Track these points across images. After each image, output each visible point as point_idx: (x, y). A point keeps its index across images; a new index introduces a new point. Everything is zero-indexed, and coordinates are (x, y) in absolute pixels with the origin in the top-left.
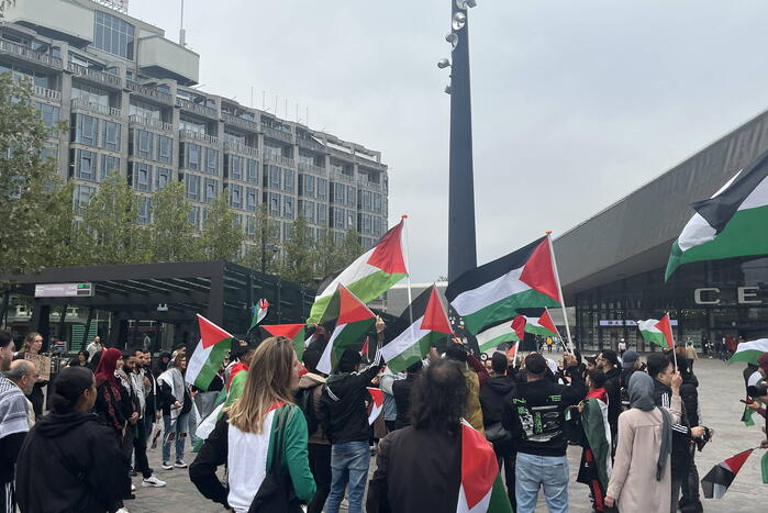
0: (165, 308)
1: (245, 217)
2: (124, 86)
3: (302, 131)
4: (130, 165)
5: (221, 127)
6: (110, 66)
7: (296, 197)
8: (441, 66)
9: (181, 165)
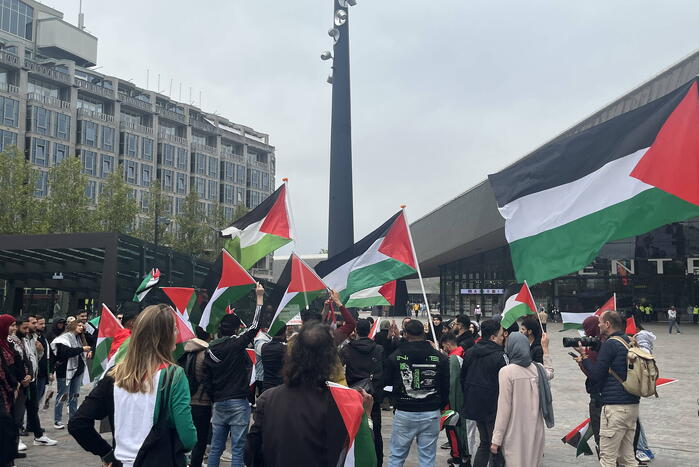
0: (61, 277)
1: (140, 192)
2: (22, 65)
3: (195, 113)
4: (28, 140)
5: (117, 107)
6: (8, 45)
7: (189, 174)
8: (324, 58)
9: (78, 141)
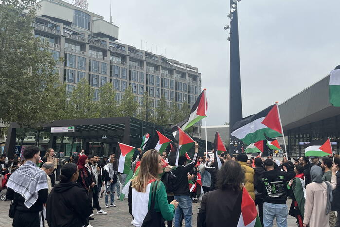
0: (105, 137)
1: (139, 97)
2: (87, 42)
3: (163, 59)
4: (90, 76)
5: (128, 58)
6: (80, 33)
7: (161, 88)
8: (225, 28)
9: (111, 75)
